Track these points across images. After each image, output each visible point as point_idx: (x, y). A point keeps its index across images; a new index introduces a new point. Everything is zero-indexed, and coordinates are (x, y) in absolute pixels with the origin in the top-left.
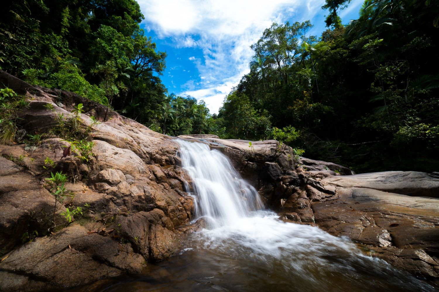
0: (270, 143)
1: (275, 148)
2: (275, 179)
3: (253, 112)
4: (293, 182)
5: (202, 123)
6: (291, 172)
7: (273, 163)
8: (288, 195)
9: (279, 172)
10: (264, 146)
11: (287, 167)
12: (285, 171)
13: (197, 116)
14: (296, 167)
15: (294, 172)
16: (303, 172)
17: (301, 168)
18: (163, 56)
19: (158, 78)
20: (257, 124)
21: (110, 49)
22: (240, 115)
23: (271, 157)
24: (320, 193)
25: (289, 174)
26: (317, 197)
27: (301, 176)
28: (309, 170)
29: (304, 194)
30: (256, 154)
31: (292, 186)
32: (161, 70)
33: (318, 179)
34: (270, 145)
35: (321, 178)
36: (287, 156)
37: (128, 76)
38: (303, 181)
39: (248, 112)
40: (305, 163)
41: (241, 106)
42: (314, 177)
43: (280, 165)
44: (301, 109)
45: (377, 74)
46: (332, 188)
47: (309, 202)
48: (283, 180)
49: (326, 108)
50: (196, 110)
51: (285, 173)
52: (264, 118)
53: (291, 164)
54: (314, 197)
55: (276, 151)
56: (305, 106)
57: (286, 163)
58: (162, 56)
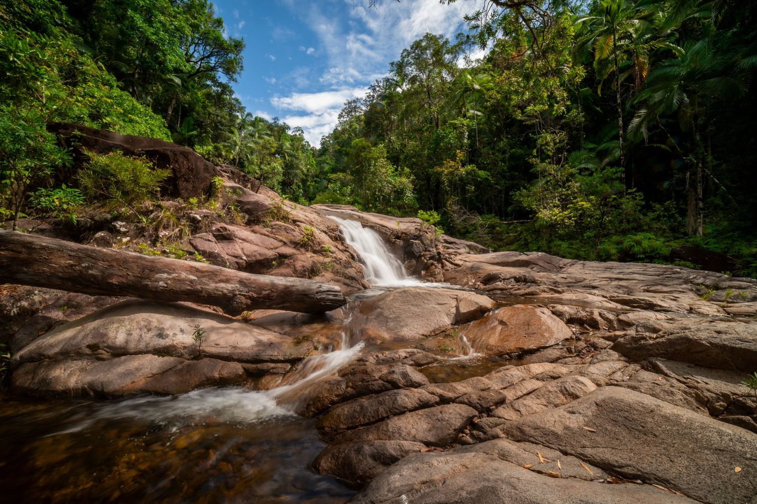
0: (415, 222)
1: (419, 227)
2: (418, 255)
3: (391, 168)
4: (432, 258)
5: (298, 168)
6: (431, 249)
7: (417, 241)
8: (427, 267)
9: (421, 249)
10: (409, 224)
11: (428, 245)
12: (426, 248)
13: (290, 155)
14: (436, 246)
15: (434, 249)
16: (441, 250)
17: (440, 246)
18: (238, 46)
19: (229, 87)
20: (395, 187)
21: (153, 34)
22: (374, 174)
23: (415, 236)
24: (451, 265)
25: (429, 251)
26: (448, 268)
27: (439, 253)
28: (448, 248)
29: (440, 266)
30: (402, 233)
31: (431, 261)
32: (234, 72)
33: (452, 256)
34: (414, 224)
35: (456, 255)
36: (429, 235)
37: (178, 81)
38: (440, 257)
39: (384, 170)
40: (446, 241)
41: (375, 162)
42: (449, 254)
43: (423, 243)
44: (451, 173)
45: (539, 141)
46: (460, 263)
47: (442, 271)
48: (424, 255)
49: (482, 173)
50: (287, 144)
51: (426, 251)
52: (404, 180)
53: (432, 242)
54: (445, 268)
55: (420, 231)
56: (457, 169)
57: (428, 242)
58: (236, 46)
